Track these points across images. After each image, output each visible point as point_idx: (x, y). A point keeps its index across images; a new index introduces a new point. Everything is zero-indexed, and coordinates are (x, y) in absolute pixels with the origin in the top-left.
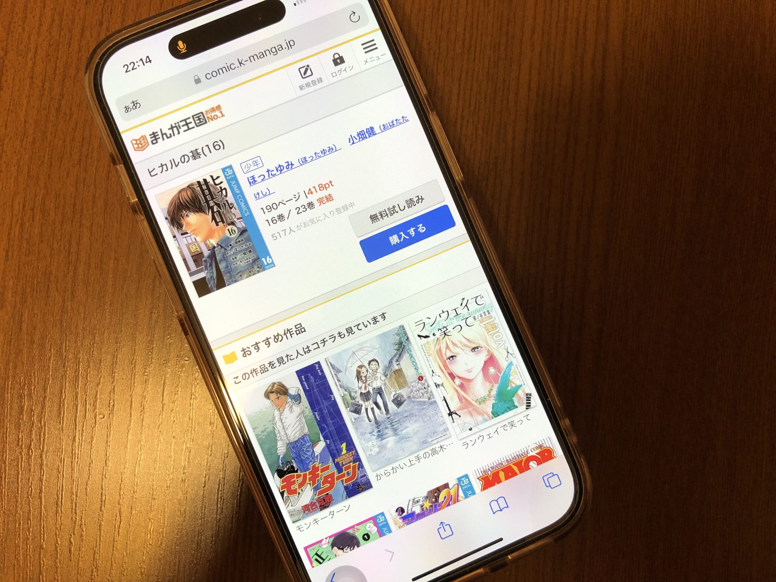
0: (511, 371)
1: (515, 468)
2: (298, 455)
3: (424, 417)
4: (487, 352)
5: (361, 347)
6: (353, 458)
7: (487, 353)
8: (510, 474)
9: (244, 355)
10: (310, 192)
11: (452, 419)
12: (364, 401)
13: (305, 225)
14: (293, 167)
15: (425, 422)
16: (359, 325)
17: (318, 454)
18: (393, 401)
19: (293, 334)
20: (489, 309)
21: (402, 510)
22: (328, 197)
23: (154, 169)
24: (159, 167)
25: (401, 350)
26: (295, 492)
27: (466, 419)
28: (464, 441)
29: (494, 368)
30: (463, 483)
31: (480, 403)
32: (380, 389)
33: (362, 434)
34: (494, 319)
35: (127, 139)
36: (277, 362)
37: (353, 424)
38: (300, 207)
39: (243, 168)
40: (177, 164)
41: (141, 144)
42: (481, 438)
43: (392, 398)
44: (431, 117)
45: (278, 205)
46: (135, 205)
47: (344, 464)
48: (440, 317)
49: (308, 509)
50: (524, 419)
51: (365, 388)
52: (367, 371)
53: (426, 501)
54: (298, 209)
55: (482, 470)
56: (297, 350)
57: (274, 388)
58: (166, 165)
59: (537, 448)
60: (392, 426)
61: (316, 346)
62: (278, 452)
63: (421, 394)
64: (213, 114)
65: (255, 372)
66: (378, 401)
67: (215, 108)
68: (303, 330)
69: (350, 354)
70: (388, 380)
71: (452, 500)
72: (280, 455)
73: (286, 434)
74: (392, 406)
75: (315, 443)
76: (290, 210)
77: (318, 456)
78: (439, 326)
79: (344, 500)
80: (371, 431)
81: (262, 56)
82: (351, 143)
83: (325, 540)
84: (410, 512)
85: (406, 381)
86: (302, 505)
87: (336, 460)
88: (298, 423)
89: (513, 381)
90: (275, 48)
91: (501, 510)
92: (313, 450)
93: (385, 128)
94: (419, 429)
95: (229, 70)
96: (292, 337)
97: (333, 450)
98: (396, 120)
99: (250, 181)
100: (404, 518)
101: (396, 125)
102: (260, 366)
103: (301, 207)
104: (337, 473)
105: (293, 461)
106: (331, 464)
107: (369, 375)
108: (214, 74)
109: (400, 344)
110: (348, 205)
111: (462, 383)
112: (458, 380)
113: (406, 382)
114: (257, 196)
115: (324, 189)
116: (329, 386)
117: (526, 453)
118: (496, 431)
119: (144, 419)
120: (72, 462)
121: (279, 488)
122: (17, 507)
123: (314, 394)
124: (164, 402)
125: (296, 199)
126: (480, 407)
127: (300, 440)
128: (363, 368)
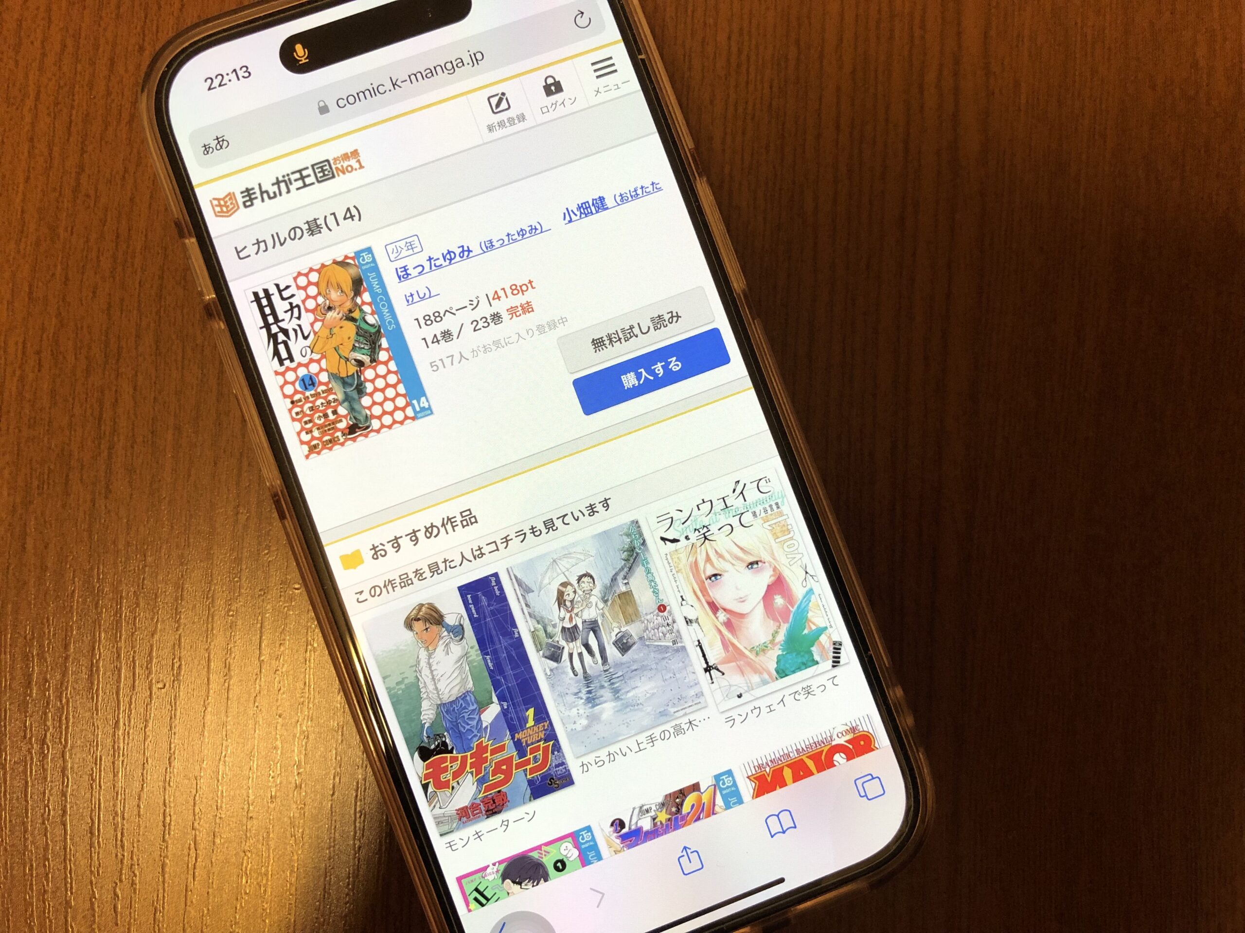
0: (811, 604)
1: (810, 764)
2: (455, 724)
3: (664, 672)
4: (772, 569)
5: (566, 552)
6: (545, 734)
7: (772, 573)
8: (802, 773)
9: (375, 557)
10: (496, 296)
11: (709, 678)
12: (567, 641)
13: (486, 349)
14: (471, 254)
15: (665, 680)
16: (564, 516)
17: (487, 724)
18: (615, 643)
19: (457, 525)
20: (779, 501)
21: (622, 824)
22: (525, 306)
23: (245, 247)
24: (253, 245)
25: (632, 560)
26: (446, 785)
27: (734, 679)
28: (727, 715)
29: (783, 597)
30: (724, 784)
31: (757, 654)
32: (595, 622)
33: (562, 695)
34: (785, 517)
35: (205, 197)
36: (426, 569)
37: (548, 677)
38: (479, 320)
39: (390, 252)
40: (282, 242)
41: (226, 207)
42: (757, 712)
43: (614, 638)
44: (699, 186)
45: (442, 315)
46: (212, 304)
47: (529, 742)
48: (699, 509)
49: (466, 815)
50: (829, 684)
51: (571, 619)
52: (575, 592)
53: (661, 811)
54: (475, 323)
55: (756, 764)
56: (462, 553)
57: (421, 613)
58: (264, 241)
59: (847, 732)
60: (613, 684)
61: (493, 547)
62: (422, 718)
63: (661, 634)
64: (345, 164)
65: (392, 585)
66: (590, 642)
67: (350, 155)
68: (473, 520)
69: (549, 563)
70: (607, 608)
71: (705, 811)
72: (425, 723)
73: (436, 689)
74: (612, 652)
75: (483, 706)
76: (462, 324)
77: (486, 727)
78: (696, 525)
79: (527, 803)
80: (577, 691)
81: (429, 75)
82: (566, 221)
83: (491, 866)
84: (633, 827)
85: (638, 611)
86: (457, 808)
87: (516, 735)
88: (457, 672)
89: (813, 620)
90: (451, 62)
91: (784, 832)
92: (480, 719)
93: (623, 199)
94: (655, 691)
95: (375, 94)
96: (454, 531)
97: (512, 719)
98: (642, 187)
99: (400, 273)
100: (624, 838)
101: (641, 195)
102: (400, 576)
103: (481, 320)
104: (517, 758)
105: (445, 734)
106: (508, 742)
107: (577, 599)
108: (351, 99)
109: (632, 550)
110: (556, 321)
111: (728, 619)
112: (723, 614)
113: (637, 613)
114: (410, 299)
115: (518, 293)
116: (511, 614)
117: (829, 739)
118: (782, 700)
119: (231, 687)
120: (113, 763)
121: (420, 778)
122: (26, 840)
123: (486, 625)
124: (262, 658)
125: (472, 307)
126: (757, 659)
127: (460, 699)
128: (569, 587)
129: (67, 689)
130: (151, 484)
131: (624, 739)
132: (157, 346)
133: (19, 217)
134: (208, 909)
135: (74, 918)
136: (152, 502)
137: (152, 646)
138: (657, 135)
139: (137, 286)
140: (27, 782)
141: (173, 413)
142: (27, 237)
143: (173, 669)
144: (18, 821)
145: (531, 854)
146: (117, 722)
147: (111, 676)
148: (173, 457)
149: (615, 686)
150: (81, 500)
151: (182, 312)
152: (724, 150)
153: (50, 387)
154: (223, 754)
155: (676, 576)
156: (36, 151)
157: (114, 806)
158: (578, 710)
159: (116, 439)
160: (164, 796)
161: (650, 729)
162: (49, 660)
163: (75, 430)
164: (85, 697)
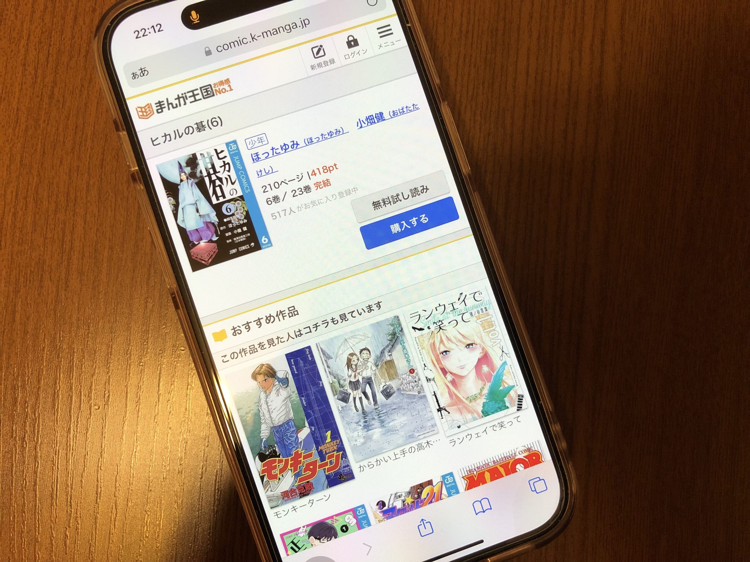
0: (505, 371)
1: (502, 470)
2: (281, 439)
3: (412, 411)
4: (481, 349)
5: (353, 335)
6: (337, 447)
7: (481, 351)
8: (496, 476)
9: (234, 334)
10: (313, 173)
11: (440, 415)
12: (352, 390)
13: (306, 206)
14: (299, 146)
16: (353, 312)
17: (302, 440)
18: (382, 392)
19: (286, 316)
20: (487, 307)
21: (383, 504)
23: (157, 138)
24: (162, 137)
25: (394, 341)
26: (275, 477)
27: (455, 416)
28: (451, 438)
29: (488, 366)
30: (448, 481)
32: (370, 378)
33: (348, 423)
34: (491, 316)
35: (133, 106)
36: (266, 343)
37: (340, 412)
39: (248, 144)
40: (180, 135)
41: (146, 112)
42: (469, 437)
43: (381, 389)
44: (442, 108)
45: (280, 184)
46: (136, 173)
47: (327, 452)
48: (437, 310)
49: (287, 496)
50: (514, 421)
51: (355, 376)
52: (358, 359)
53: (408, 497)
55: (468, 469)
56: (288, 333)
57: (262, 370)
58: (169, 135)
59: (525, 451)
60: (380, 417)
61: (308, 330)
62: (261, 435)
63: (411, 387)
64: (221, 87)
65: (244, 352)
66: (367, 391)
67: (224, 82)
68: (296, 313)
69: (342, 341)
70: (378, 370)
71: (435, 497)
72: (263, 438)
73: (271, 417)
74: (380, 397)
75: (299, 429)
77: (301, 442)
78: (435, 320)
79: (325, 489)
81: (275, 33)
82: (359, 127)
83: (302, 528)
84: (391, 506)
85: (397, 372)
86: (282, 491)
87: (320, 447)
88: (283, 408)
89: (506, 381)
90: (289, 25)
91: (484, 512)
92: (297, 436)
93: (394, 114)
95: (241, 44)
96: (284, 319)
97: (317, 437)
98: (407, 107)
99: (254, 157)
100: (385, 513)
101: (406, 112)
102: (250, 346)
104: (320, 462)
105: (275, 445)
106: (314, 451)
107: (359, 363)
108: (226, 47)
109: (394, 334)
110: (351, 190)
111: (453, 379)
113: (396, 374)
115: (328, 171)
116: (318, 372)
117: (514, 455)
118: (485, 430)
119: (140, 410)
120: (67, 454)
121: (259, 472)
122: (11, 500)
123: (302, 379)
124: (159, 393)
125: (299, 179)
126: (470, 405)
127: (285, 424)
128: (354, 356)
129: (39, 407)
130: (93, 283)
131: (386, 452)
132: (100, 197)
133: (15, 113)
134: (123, 546)
135: (40, 549)
136: (94, 294)
137: (92, 383)
138: (417, 75)
139: (88, 159)
140: (12, 465)
141: (108, 240)
142: (20, 126)
143: (104, 398)
144: (6, 488)
145: (327, 521)
146: (69, 429)
147: (66, 400)
148: (107, 266)
149: (382, 418)
150: (50, 292)
151: (115, 176)
152: (456, 85)
153: (32, 220)
154: (135, 451)
155: (421, 351)
156: (27, 72)
157: (67, 480)
158: (358, 433)
159: (72, 254)
160: (97, 475)
161: (403, 446)
162: (28, 389)
163: (47, 247)
164: (50, 413)
